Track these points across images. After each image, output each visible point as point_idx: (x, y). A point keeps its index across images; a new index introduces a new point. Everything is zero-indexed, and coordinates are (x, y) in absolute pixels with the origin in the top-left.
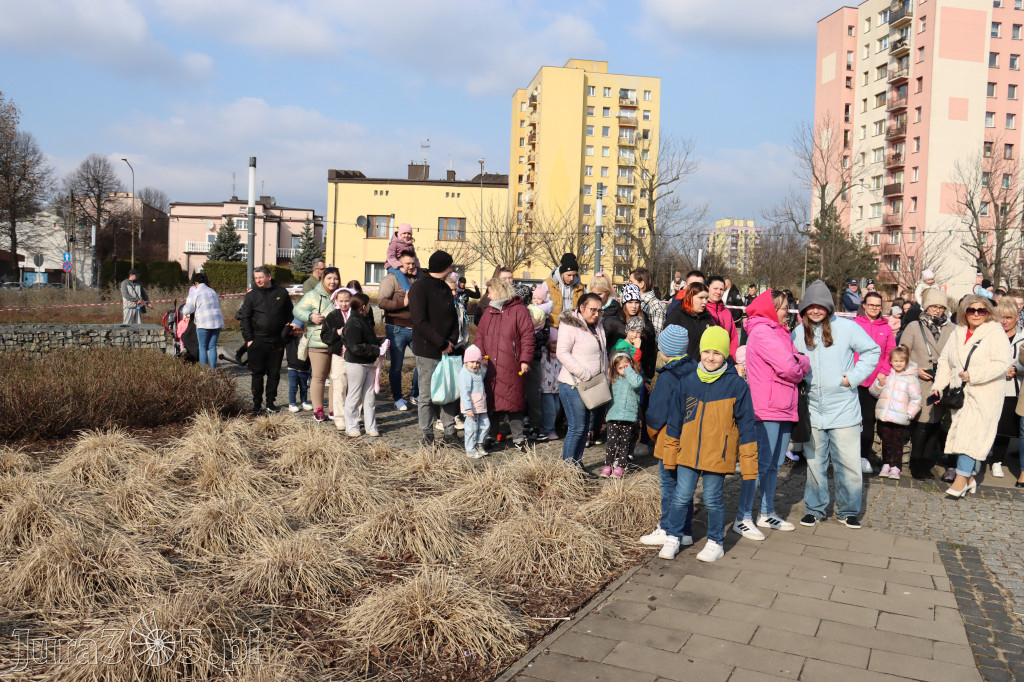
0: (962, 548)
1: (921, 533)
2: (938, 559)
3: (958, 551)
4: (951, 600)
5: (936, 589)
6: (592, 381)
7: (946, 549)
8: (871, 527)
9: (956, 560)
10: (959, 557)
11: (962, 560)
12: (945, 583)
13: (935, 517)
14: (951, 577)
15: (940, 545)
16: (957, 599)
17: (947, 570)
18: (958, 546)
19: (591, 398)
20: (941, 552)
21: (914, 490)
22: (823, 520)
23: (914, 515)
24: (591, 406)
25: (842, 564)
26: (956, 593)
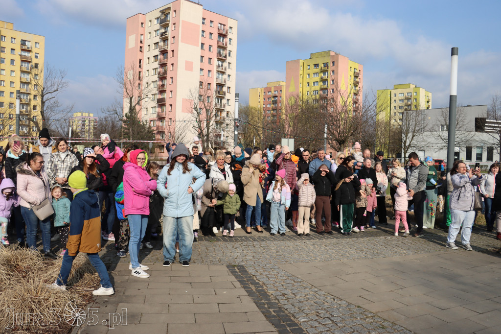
0: (238, 266)
1: (218, 262)
2: (230, 273)
3: (236, 268)
4: (243, 292)
5: (235, 288)
6: (41, 205)
7: (231, 267)
8: (195, 262)
9: (237, 272)
10: (238, 271)
11: (240, 272)
12: (238, 284)
13: (221, 254)
14: (239, 281)
15: (228, 267)
16: (246, 291)
17: (236, 278)
18: (235, 266)
19: (42, 214)
20: (230, 270)
21: (206, 242)
22: (173, 262)
23: (211, 254)
24: (42, 218)
25: (191, 283)
26: (244, 287)
